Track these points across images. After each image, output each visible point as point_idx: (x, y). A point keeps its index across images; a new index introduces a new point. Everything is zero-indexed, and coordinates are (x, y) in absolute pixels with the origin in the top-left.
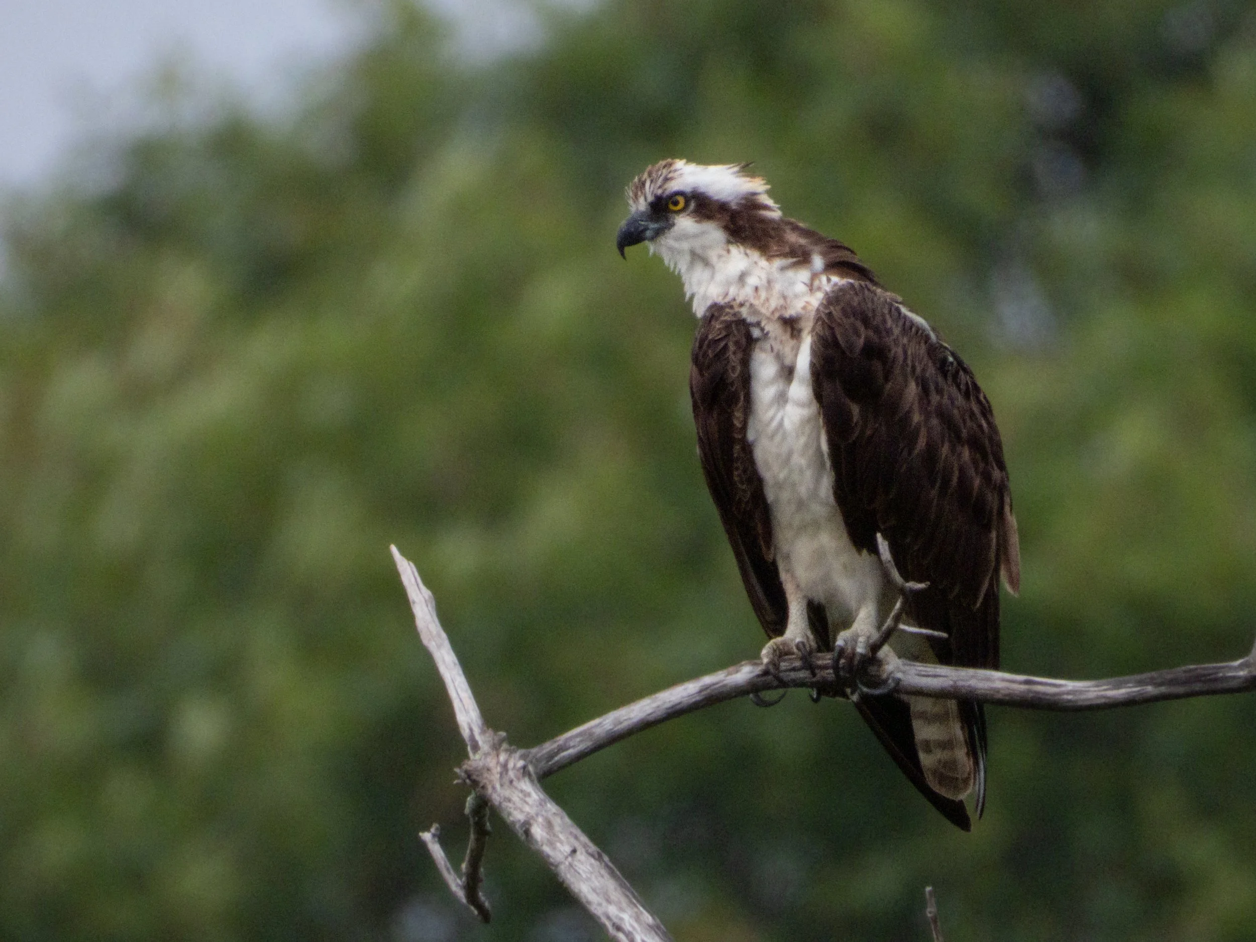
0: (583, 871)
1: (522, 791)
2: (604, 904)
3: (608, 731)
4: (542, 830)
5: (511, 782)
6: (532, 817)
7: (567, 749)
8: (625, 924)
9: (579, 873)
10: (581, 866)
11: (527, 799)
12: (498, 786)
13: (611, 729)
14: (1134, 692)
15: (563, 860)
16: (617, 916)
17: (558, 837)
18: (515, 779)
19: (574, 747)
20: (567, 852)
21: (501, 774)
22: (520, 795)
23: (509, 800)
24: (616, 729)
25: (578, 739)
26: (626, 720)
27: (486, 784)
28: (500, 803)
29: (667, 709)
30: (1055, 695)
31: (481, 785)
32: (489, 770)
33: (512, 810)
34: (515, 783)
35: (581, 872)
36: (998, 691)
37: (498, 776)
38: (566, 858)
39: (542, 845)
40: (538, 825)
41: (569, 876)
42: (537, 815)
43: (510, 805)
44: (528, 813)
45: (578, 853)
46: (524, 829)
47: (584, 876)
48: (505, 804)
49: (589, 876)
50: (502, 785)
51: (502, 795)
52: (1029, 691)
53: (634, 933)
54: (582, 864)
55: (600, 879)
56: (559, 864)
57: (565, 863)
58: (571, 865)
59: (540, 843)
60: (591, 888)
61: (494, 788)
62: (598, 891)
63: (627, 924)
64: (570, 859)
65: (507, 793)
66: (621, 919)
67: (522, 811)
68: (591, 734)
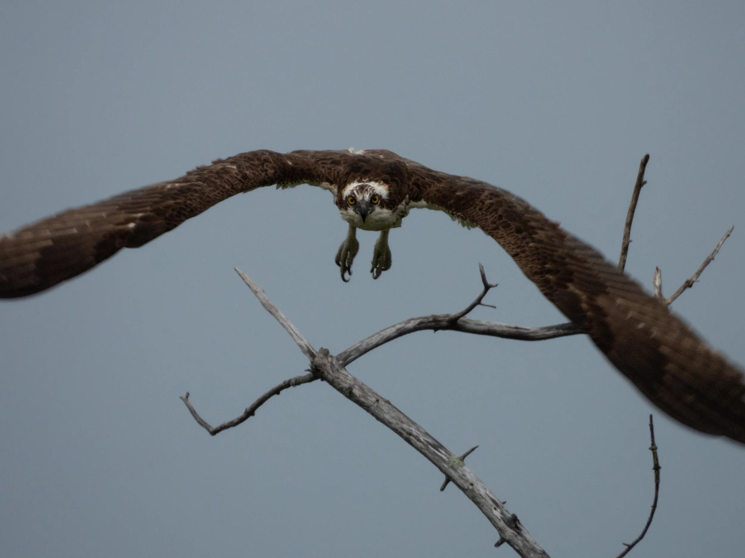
0: (385, 409)
1: (344, 374)
2: (400, 423)
3: (365, 348)
4: (359, 391)
5: (338, 370)
6: (352, 386)
7: (351, 356)
8: (413, 433)
9: (383, 410)
10: (384, 407)
11: (347, 378)
12: (331, 372)
13: (366, 348)
14: (555, 333)
15: (373, 404)
16: (408, 429)
17: (368, 394)
18: (339, 369)
19: (353, 355)
20: (374, 401)
21: (331, 367)
22: (344, 376)
23: (338, 378)
24: (367, 347)
25: (354, 352)
26: (370, 344)
27: (323, 371)
28: (333, 379)
29: (385, 339)
30: (527, 333)
31: (322, 371)
32: (325, 365)
33: (341, 383)
34: (340, 370)
35: (384, 410)
36: (505, 331)
37: (330, 368)
38: (374, 403)
39: (360, 398)
40: (356, 389)
41: (377, 411)
42: (355, 384)
43: (339, 380)
44: (350, 384)
45: (380, 401)
46: (349, 391)
47: (386, 411)
48: (335, 380)
49: (388, 411)
50: (333, 372)
51: (334, 376)
52: (517, 332)
53: (419, 436)
54: (384, 406)
55: (395, 412)
56: (370, 406)
57: (373, 406)
58: (377, 406)
59: (358, 397)
60: (392, 417)
61: (329, 373)
62: (395, 418)
63: (414, 433)
64: (376, 404)
65: (337, 375)
66: (411, 430)
67: (346, 383)
68: (359, 350)
